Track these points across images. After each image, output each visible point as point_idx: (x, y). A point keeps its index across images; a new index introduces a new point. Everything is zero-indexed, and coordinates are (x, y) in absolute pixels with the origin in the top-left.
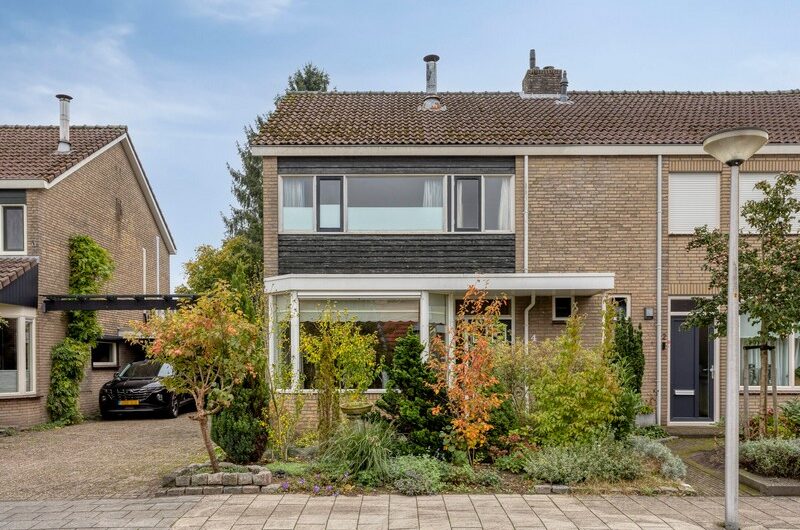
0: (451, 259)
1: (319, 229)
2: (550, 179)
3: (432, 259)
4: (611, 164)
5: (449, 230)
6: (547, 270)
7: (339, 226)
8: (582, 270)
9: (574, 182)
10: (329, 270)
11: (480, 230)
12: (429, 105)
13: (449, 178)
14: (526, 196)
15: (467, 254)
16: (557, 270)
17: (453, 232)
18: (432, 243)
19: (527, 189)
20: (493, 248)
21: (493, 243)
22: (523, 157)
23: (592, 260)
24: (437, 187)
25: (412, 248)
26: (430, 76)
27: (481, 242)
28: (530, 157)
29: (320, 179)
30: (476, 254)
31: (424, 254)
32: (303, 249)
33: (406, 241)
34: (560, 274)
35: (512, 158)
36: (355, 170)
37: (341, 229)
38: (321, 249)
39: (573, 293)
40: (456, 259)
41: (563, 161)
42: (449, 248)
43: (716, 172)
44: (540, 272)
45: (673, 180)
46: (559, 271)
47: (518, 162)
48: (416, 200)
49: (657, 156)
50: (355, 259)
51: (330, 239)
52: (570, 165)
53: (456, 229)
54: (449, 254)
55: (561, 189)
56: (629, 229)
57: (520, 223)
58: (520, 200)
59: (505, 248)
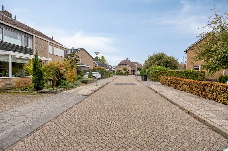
3: (20, 51)
5: (23, 46)
9: (40, 42)
11: (27, 47)
13: (23, 36)
25: (17, 48)
28: (35, 36)
35: (32, 36)
37: (3, 40)
41: (39, 39)
42: (23, 49)
43: (52, 46)
47: (33, 37)
48: (17, 39)
49: (48, 41)
51: (1, 42)
55: (38, 43)
57: (33, 47)
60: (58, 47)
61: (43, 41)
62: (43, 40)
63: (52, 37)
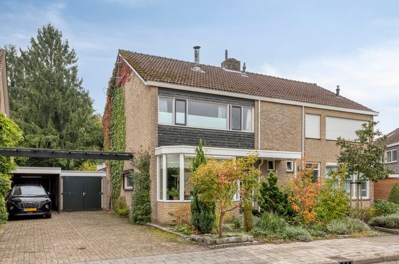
0: (230, 142)
1: (176, 124)
2: (267, 111)
3: (223, 142)
4: (287, 108)
5: (230, 129)
6: (266, 149)
7: (184, 123)
8: (278, 150)
9: (275, 113)
10: (180, 144)
11: (241, 130)
12: (197, 69)
13: (230, 106)
14: (259, 117)
15: (237, 140)
16: (269, 149)
17: (231, 130)
18: (223, 134)
19: (259, 114)
20: (246, 138)
21: (246, 136)
22: (258, 100)
23: (281, 146)
24: (224, 109)
25: (215, 136)
26: (196, 56)
27: (242, 136)
28: (261, 101)
29: (176, 100)
30: (240, 140)
31: (220, 139)
32: (169, 132)
33: (213, 132)
34: (271, 151)
35: (254, 101)
36: (192, 98)
37: (185, 125)
38: (177, 133)
39: (274, 159)
40: (232, 142)
41: (271, 104)
42: (230, 137)
43: (319, 115)
44: (264, 150)
45: (307, 116)
46: (270, 150)
47: (256, 103)
49: (302, 106)
50: (191, 139)
51: (181, 129)
52: (274, 106)
53: (232, 129)
54: (229, 140)
55: (271, 115)
56: (293, 134)
57: (256, 128)
58: (256, 119)
59: (251, 139)
60: (341, 115)
61: (286, 109)
62: (285, 106)
63: (338, 90)
